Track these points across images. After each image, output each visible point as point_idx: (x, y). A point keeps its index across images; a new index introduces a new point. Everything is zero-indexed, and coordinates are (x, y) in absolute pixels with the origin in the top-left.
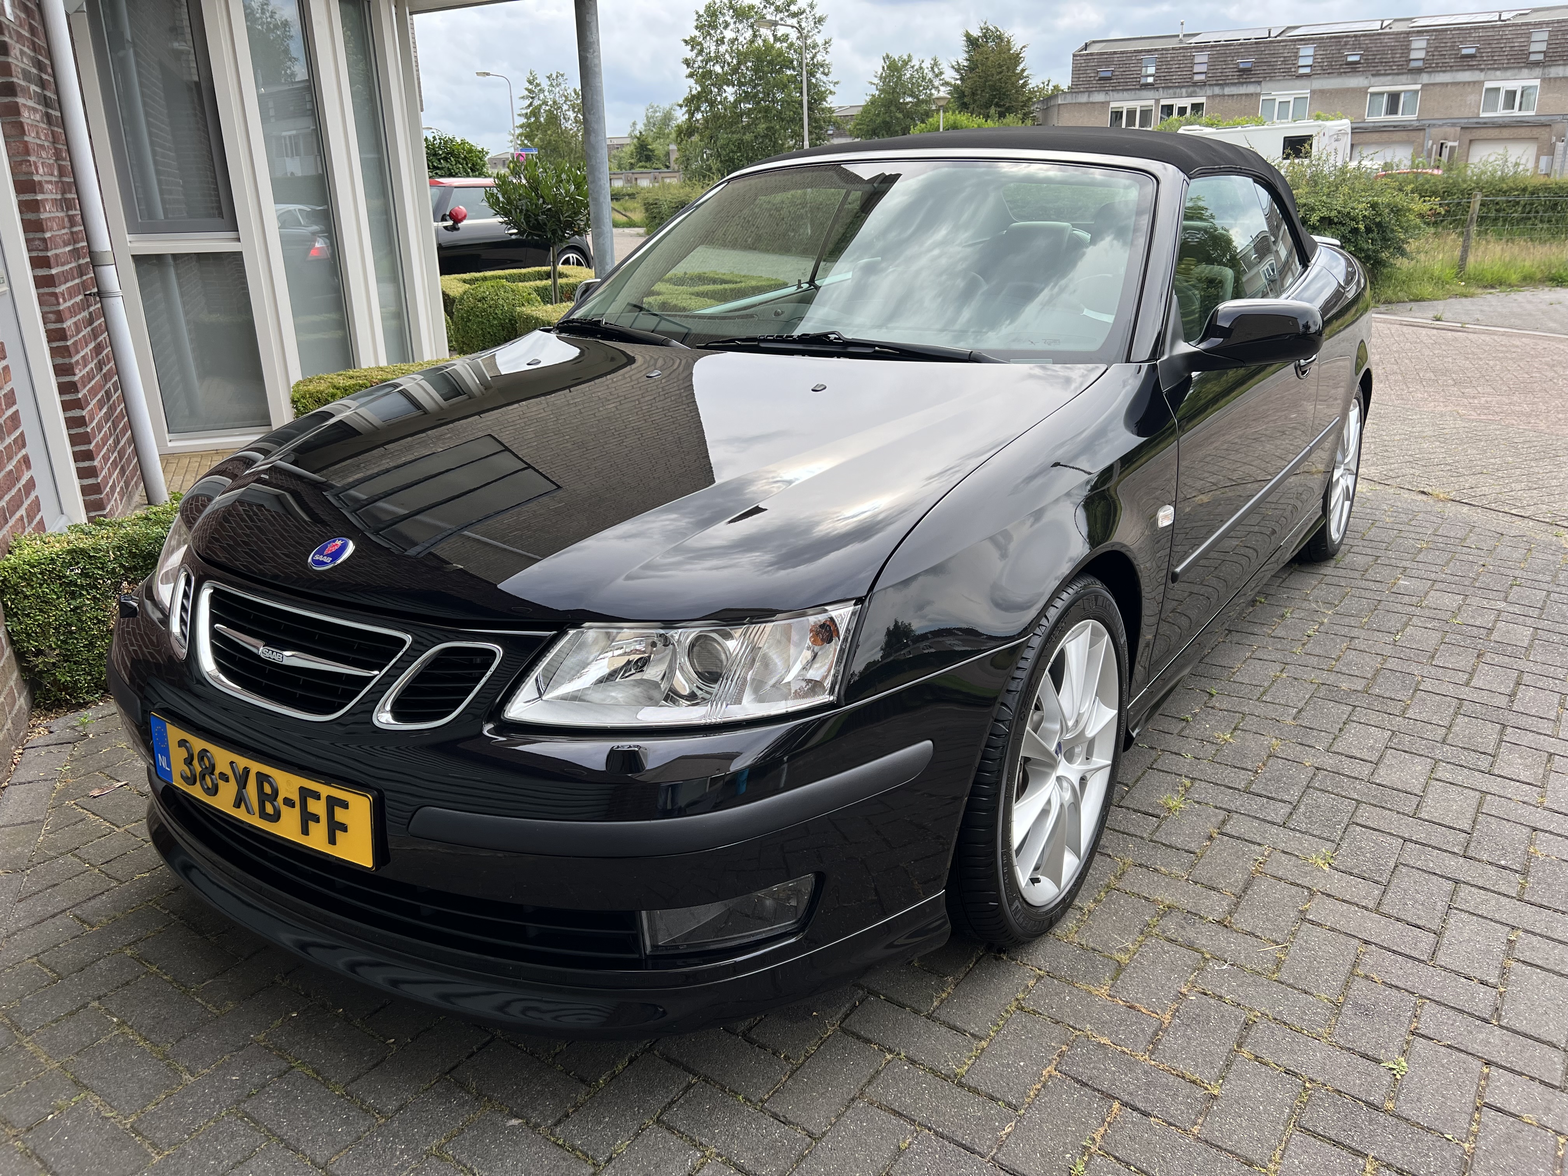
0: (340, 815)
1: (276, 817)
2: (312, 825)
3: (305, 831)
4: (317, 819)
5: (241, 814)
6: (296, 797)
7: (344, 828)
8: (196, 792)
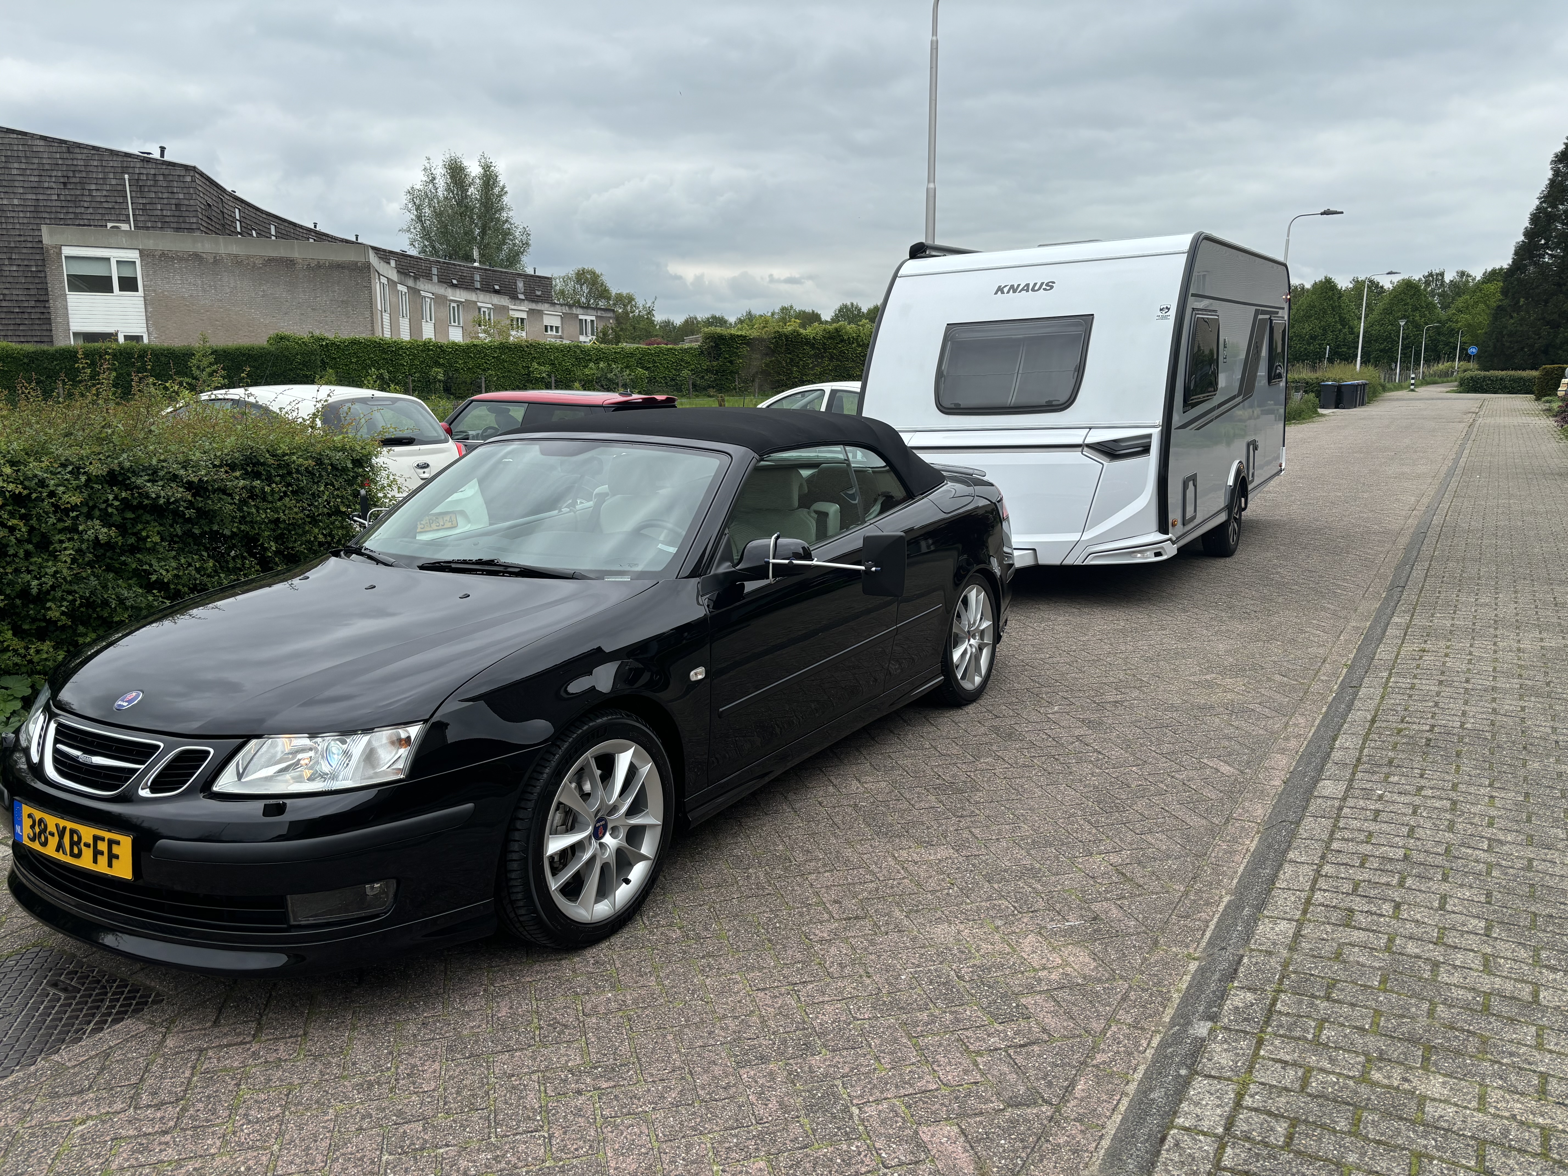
0: (116, 850)
1: (78, 856)
2: (99, 857)
3: (95, 861)
4: (102, 853)
5: (60, 857)
6: (91, 842)
7: (117, 857)
8: (36, 846)
